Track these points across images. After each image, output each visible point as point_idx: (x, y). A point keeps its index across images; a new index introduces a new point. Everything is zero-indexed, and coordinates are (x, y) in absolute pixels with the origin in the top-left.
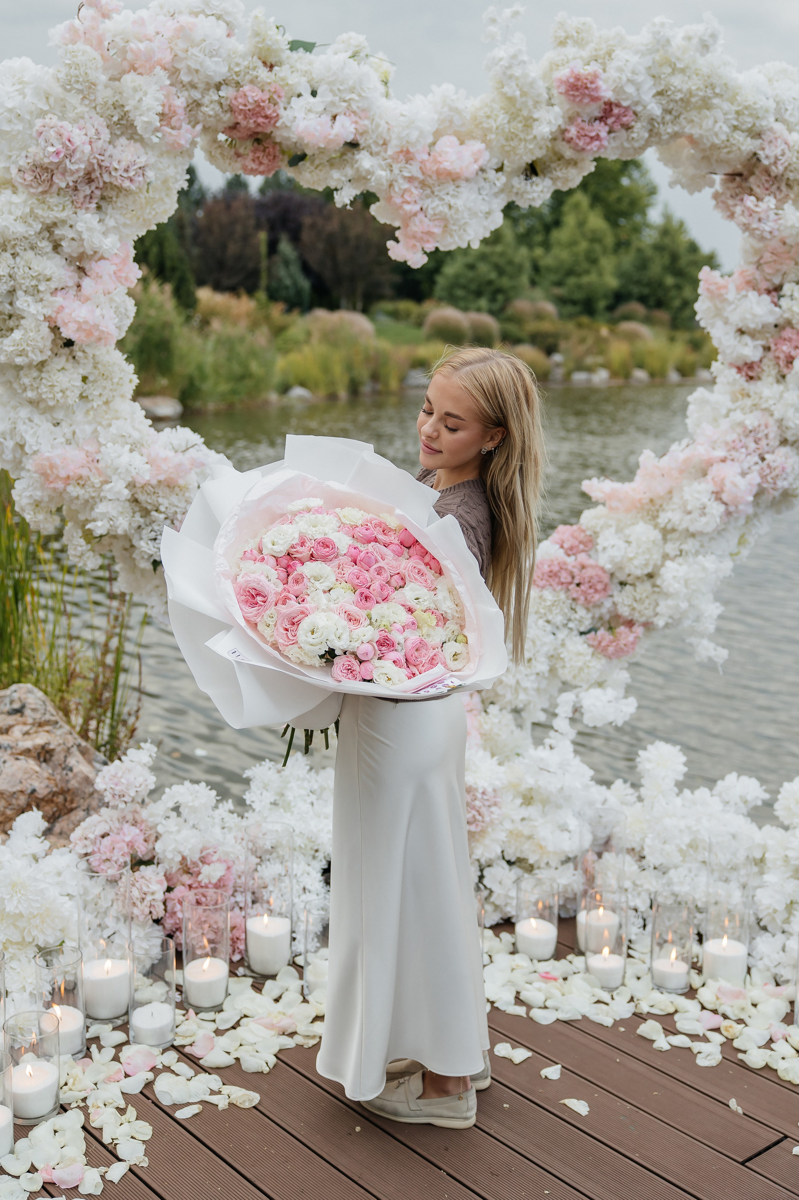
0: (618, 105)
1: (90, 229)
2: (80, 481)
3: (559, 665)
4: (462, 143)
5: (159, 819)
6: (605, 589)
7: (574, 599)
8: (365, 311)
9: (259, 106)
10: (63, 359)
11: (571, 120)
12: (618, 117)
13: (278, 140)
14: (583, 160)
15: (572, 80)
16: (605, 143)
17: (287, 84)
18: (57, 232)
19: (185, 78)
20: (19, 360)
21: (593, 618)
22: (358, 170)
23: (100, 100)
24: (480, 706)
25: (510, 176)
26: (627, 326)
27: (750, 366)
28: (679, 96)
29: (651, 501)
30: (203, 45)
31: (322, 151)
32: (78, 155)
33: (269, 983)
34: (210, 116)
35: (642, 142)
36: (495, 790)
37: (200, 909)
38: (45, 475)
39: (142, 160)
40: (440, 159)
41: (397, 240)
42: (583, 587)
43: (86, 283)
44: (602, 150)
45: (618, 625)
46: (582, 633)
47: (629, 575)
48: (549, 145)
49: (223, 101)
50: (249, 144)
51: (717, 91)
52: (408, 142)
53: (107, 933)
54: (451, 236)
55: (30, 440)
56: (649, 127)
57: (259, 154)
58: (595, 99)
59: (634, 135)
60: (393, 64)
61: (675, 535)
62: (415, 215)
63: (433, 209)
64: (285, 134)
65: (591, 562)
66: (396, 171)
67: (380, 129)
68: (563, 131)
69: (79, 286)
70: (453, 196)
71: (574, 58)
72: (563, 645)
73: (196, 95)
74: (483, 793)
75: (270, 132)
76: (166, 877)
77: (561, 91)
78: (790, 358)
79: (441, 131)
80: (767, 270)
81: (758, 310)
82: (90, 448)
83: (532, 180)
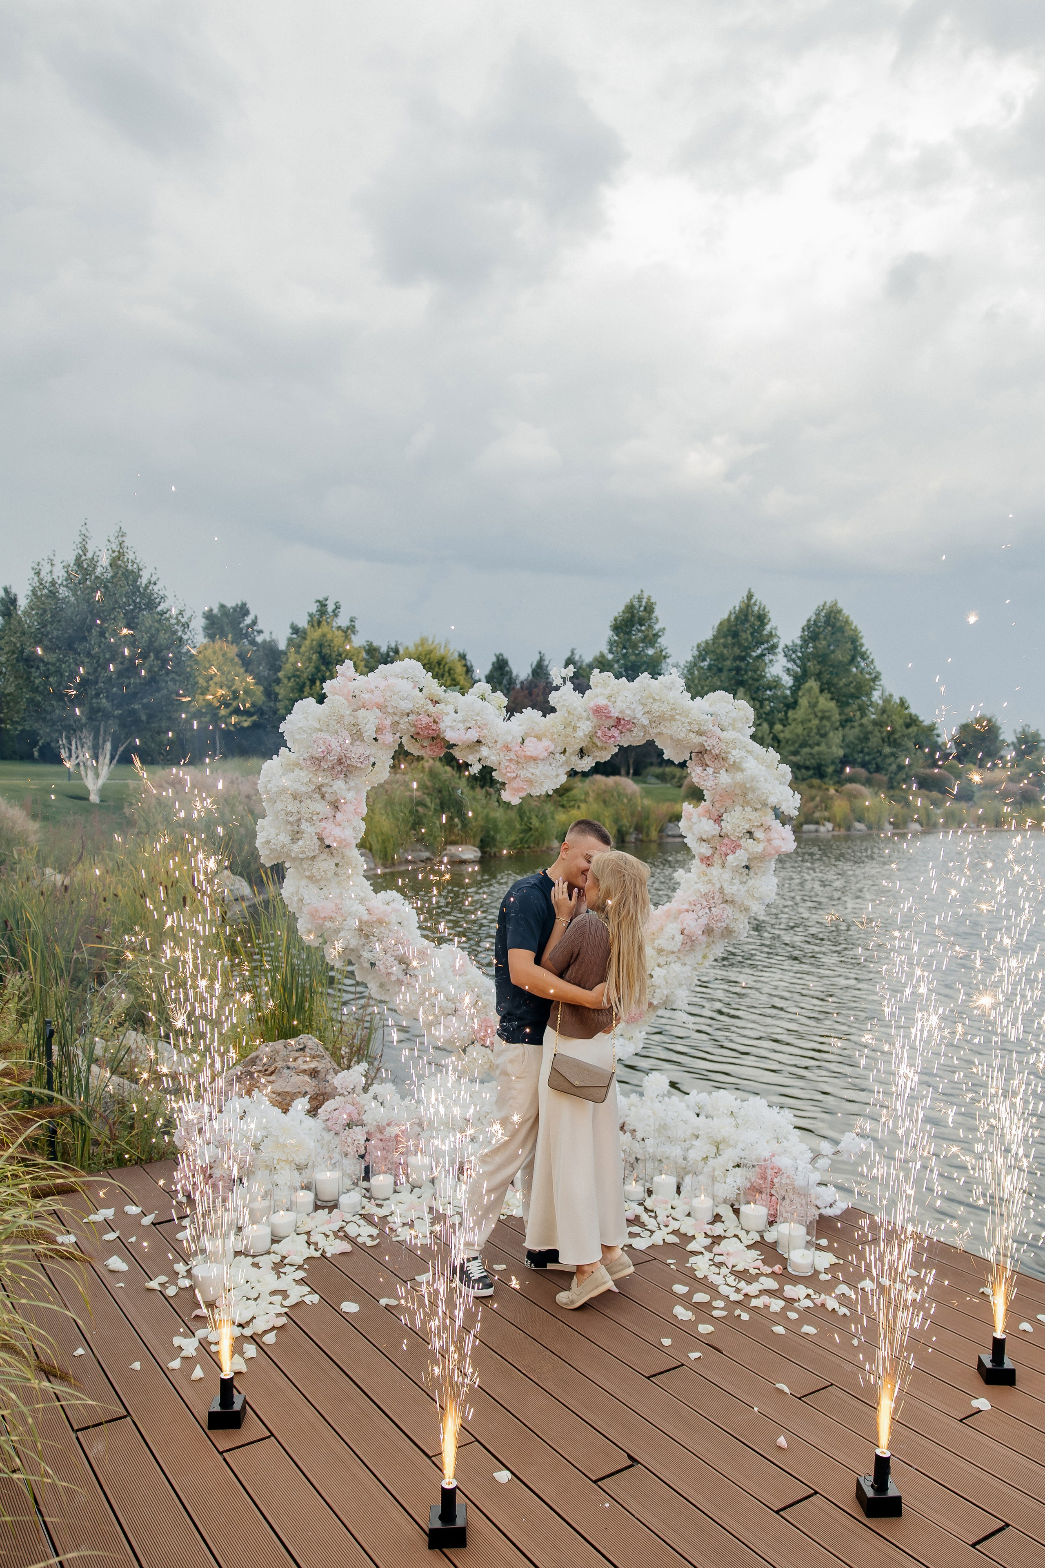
0: (624, 719)
1: (340, 789)
2: (331, 919)
4: (539, 740)
5: (365, 1102)
9: (430, 724)
10: (326, 854)
11: (599, 726)
12: (624, 725)
13: (442, 738)
14: (610, 746)
16: (621, 738)
17: (443, 712)
18: (323, 789)
19: (391, 711)
20: (301, 856)
22: (481, 755)
23: (346, 723)
25: (569, 756)
26: (849, 786)
27: (708, 858)
28: (658, 714)
30: (399, 694)
31: (465, 743)
32: (333, 753)
34: (404, 729)
35: (640, 737)
38: (312, 915)
39: (367, 753)
40: (526, 750)
41: (507, 791)
43: (338, 815)
44: (620, 742)
48: (588, 740)
49: (410, 722)
51: (679, 711)
52: (508, 742)
53: (334, 1162)
54: (535, 788)
55: (306, 897)
56: (643, 729)
57: (433, 745)
58: (611, 717)
59: (635, 734)
61: (665, 953)
62: (515, 777)
63: (524, 775)
64: (445, 736)
66: (502, 756)
68: (594, 734)
69: (335, 816)
70: (535, 768)
71: (600, 695)
73: (397, 718)
75: (438, 735)
76: (367, 1133)
77: (591, 713)
78: (727, 855)
79: (527, 735)
80: (717, 805)
81: (707, 828)
82: (338, 902)
83: (582, 757)
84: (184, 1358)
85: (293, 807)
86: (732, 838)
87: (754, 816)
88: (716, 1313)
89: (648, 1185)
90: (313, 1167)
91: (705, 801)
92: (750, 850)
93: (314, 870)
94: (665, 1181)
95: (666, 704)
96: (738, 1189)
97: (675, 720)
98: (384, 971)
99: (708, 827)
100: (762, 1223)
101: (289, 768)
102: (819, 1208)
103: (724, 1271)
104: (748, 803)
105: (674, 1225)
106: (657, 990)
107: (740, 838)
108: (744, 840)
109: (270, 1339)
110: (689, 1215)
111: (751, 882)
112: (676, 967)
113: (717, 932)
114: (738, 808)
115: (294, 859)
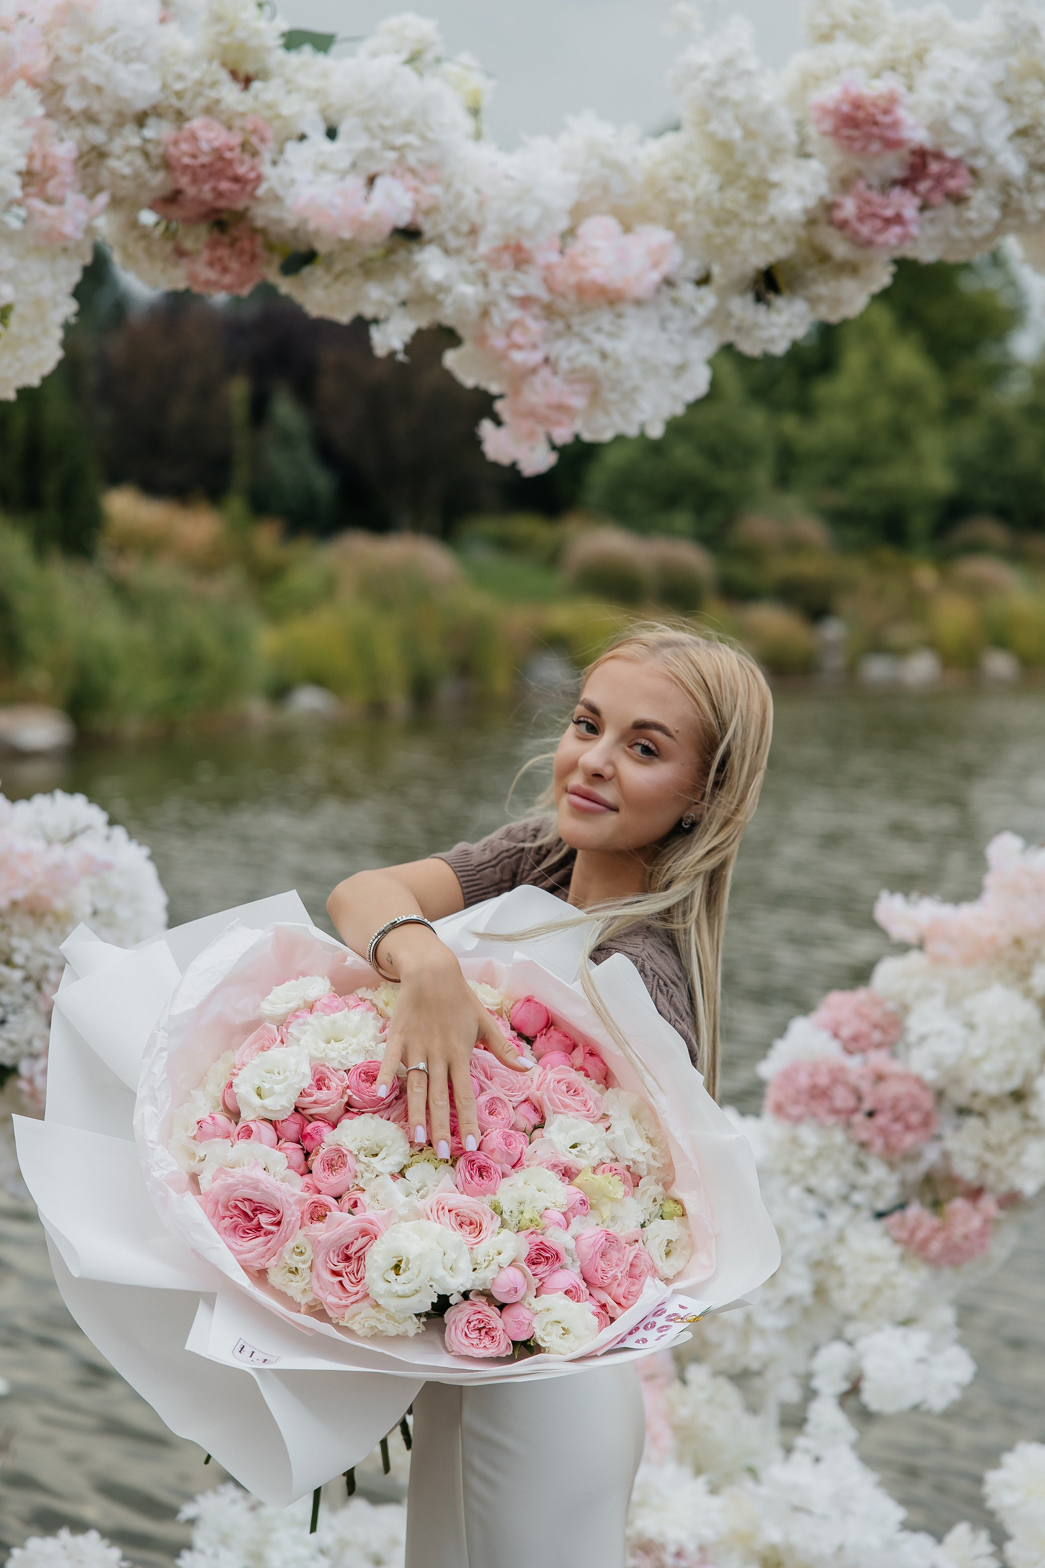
0: (939, 156)
3: (832, 1282)
4: (627, 229)
6: (926, 1123)
7: (864, 1145)
9: (221, 158)
11: (845, 184)
12: (939, 179)
13: (259, 223)
14: (869, 262)
15: (846, 108)
16: (914, 230)
17: (278, 116)
19: (75, 103)
21: (903, 1184)
22: (418, 283)
24: (670, 1367)
25: (723, 294)
29: (1018, 942)
30: (112, 39)
31: (348, 246)
34: (124, 177)
35: (987, 228)
36: (702, 1549)
40: (582, 262)
41: (498, 422)
42: (881, 1120)
44: (908, 245)
45: (953, 1195)
46: (880, 1215)
47: (975, 1094)
48: (802, 233)
49: (150, 148)
50: (203, 230)
52: (519, 229)
54: (607, 413)
56: (1001, 198)
57: (223, 252)
58: (892, 144)
59: (972, 214)
60: (489, 75)
62: (534, 371)
63: (571, 360)
64: (274, 213)
65: (894, 1067)
66: (495, 284)
67: (464, 203)
68: (829, 207)
70: (611, 335)
71: (851, 65)
72: (841, 1239)
73: (97, 135)
74: (679, 1555)
75: (243, 214)
83: (769, 301)
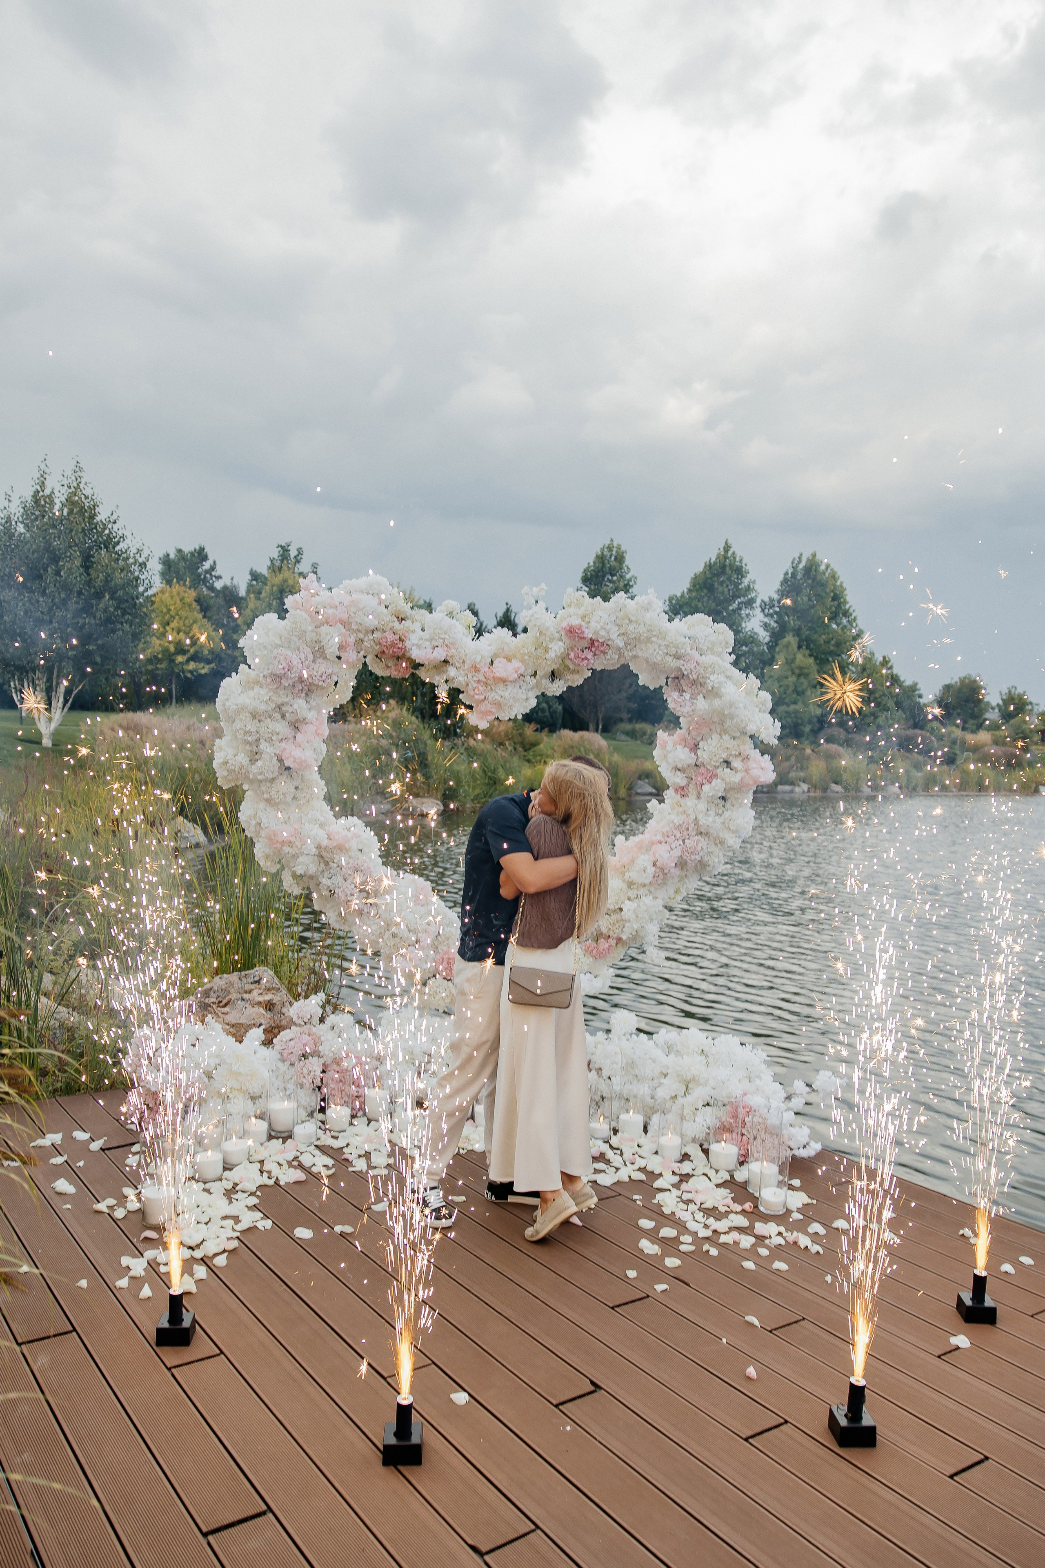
0: (598, 641)
1: (301, 707)
2: (290, 844)
4: (508, 664)
5: (321, 1033)
8: (606, 730)
9: (394, 642)
10: (285, 776)
11: (571, 647)
12: (598, 647)
13: (408, 657)
14: (582, 670)
15: (569, 629)
16: (592, 661)
17: (409, 630)
18: (284, 708)
19: (353, 627)
20: (259, 777)
22: (448, 676)
23: (308, 640)
25: (540, 678)
26: (826, 747)
27: (682, 788)
28: (634, 636)
30: (364, 611)
31: (431, 663)
32: (294, 669)
33: (373, 1123)
34: (369, 647)
35: (614, 661)
37: (341, 1084)
38: (270, 839)
39: (330, 671)
40: (494, 671)
41: (473, 714)
43: (299, 735)
44: (592, 665)
48: (559, 662)
49: (375, 639)
50: (393, 661)
51: (654, 633)
52: (476, 662)
53: (288, 1092)
54: (503, 711)
55: (264, 821)
56: (618, 652)
57: (400, 665)
58: (584, 638)
59: (609, 657)
61: (635, 886)
62: (482, 700)
63: (492, 698)
64: (410, 654)
66: (469, 677)
67: (460, 655)
68: (565, 656)
69: (295, 737)
70: (503, 691)
71: (574, 615)
73: (361, 636)
75: (404, 655)
76: (324, 1065)
77: (563, 633)
78: (702, 785)
79: (496, 655)
80: (693, 733)
81: (682, 756)
82: (296, 826)
83: (553, 680)
84: (132, 1278)
85: (251, 726)
86: (708, 767)
87: (731, 744)
88: (683, 1248)
89: (614, 1124)
90: (268, 1097)
91: (681, 728)
92: (727, 780)
93: (273, 793)
94: (632, 1119)
95: (642, 625)
96: (709, 1128)
97: (651, 642)
98: (343, 898)
99: (684, 756)
100: (732, 1162)
101: (248, 685)
102: (791, 1149)
103: (692, 1207)
104: (725, 731)
105: (641, 1163)
106: (627, 924)
107: (716, 767)
108: (720, 769)
109: (221, 1261)
110: (656, 1153)
111: (727, 814)
112: (648, 900)
113: (691, 865)
114: (715, 736)
115: (252, 782)
